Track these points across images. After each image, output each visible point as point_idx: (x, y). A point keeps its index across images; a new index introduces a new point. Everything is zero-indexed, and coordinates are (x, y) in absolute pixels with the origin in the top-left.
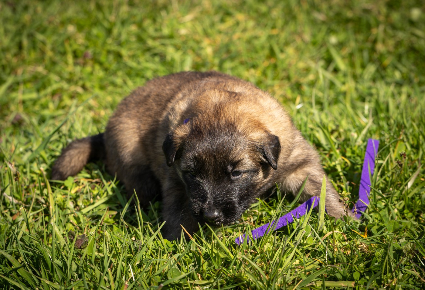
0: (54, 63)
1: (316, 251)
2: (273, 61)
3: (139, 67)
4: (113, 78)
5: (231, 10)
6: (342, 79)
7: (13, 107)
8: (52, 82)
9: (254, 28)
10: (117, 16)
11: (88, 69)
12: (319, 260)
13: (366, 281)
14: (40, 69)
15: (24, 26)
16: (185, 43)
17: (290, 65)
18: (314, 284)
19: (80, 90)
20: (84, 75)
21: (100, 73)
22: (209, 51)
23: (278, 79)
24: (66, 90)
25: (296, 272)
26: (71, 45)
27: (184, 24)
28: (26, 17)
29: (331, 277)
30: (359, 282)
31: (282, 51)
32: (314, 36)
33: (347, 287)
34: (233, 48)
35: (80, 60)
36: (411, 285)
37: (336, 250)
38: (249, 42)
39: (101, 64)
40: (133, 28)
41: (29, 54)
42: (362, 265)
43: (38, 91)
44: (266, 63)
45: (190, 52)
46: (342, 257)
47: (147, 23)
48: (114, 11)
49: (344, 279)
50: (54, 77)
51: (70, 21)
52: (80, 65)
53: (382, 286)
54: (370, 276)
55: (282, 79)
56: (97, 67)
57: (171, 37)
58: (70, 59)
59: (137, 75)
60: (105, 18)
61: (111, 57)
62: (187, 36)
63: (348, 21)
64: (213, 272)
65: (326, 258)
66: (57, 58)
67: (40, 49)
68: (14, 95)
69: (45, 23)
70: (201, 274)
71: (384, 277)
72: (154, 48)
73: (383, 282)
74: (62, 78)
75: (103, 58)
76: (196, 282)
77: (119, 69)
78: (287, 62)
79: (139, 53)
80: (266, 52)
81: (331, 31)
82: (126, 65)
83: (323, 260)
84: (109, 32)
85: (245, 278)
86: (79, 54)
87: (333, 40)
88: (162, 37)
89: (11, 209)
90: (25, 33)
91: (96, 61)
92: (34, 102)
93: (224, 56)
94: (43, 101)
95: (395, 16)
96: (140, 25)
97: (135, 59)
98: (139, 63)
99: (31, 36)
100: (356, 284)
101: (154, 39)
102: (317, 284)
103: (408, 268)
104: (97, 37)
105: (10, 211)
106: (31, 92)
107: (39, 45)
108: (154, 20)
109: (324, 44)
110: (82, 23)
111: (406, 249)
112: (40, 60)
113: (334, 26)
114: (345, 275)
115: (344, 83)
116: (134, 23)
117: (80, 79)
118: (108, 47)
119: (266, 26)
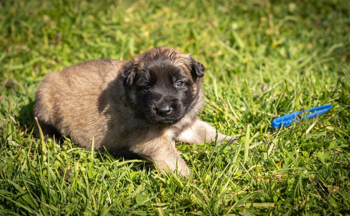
0: (34, 43)
1: (243, 180)
2: (193, 41)
3: (96, 46)
4: (77, 54)
5: (160, 5)
6: (243, 54)
7: (6, 75)
8: (34, 56)
9: (177, 18)
10: (79, 9)
11: (59, 47)
12: (246, 187)
13: (282, 202)
14: (25, 47)
15: (12, 16)
16: (129, 28)
17: (205, 44)
18: (244, 205)
19: (54, 63)
20: (57, 52)
21: (67, 50)
22: (146, 34)
23: (197, 54)
24: (44, 63)
25: (230, 196)
26: (46, 30)
27: (127, 15)
28: (13, 10)
29: (256, 200)
30: (278, 203)
31: (199, 34)
32: (220, 23)
33: (269, 207)
34: (163, 32)
35: (54, 41)
36: (316, 205)
37: (258, 179)
38: (174, 27)
39: (68, 43)
40: (91, 18)
41: (16, 36)
42: (278, 191)
43: (23, 63)
44: (188, 43)
45: (133, 35)
46: (263, 185)
47: (101, 13)
48: (76, 5)
49: (266, 201)
50: (35, 53)
51: (45, 12)
52: (53, 45)
53: (294, 206)
54: (285, 199)
55: (200, 54)
56: (66, 46)
57: (118, 24)
58: (46, 40)
59: (95, 51)
60: (70, 10)
61: (75, 39)
62: (129, 23)
63: (244, 12)
64: (168, 197)
65: (251, 185)
66: (37, 39)
67: (24, 33)
68: (6, 66)
69: (27, 14)
70: (161, 199)
71: (295, 199)
72: (107, 32)
73: (295, 203)
74: (40, 54)
75: (70, 40)
76: (158, 204)
77: (81, 47)
78: (203, 41)
79: (96, 35)
80: (188, 35)
81: (232, 20)
82: (86, 44)
83: (249, 187)
84: (73, 20)
85: (193, 201)
86: (53, 36)
87: (235, 26)
88: (113, 24)
89: (13, 150)
90: (13, 21)
91: (65, 41)
92: (21, 71)
93: (157, 38)
94: (27, 70)
95: (278, 9)
96: (95, 15)
97: (92, 40)
98: (96, 43)
99: (17, 23)
100: (275, 205)
101: (106, 25)
102: (247, 205)
103: (312, 193)
104: (65, 24)
105: (12, 151)
106: (18, 64)
107: (24, 30)
108: (106, 12)
109: (228, 29)
110: (54, 14)
111: (311, 178)
112: (25, 41)
113: (235, 16)
114: (267, 198)
115: (244, 57)
116: (91, 14)
117: (54, 54)
118: (73, 32)
119: (185, 16)
